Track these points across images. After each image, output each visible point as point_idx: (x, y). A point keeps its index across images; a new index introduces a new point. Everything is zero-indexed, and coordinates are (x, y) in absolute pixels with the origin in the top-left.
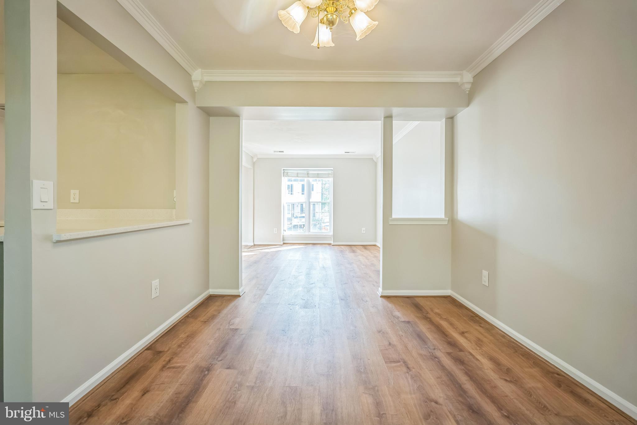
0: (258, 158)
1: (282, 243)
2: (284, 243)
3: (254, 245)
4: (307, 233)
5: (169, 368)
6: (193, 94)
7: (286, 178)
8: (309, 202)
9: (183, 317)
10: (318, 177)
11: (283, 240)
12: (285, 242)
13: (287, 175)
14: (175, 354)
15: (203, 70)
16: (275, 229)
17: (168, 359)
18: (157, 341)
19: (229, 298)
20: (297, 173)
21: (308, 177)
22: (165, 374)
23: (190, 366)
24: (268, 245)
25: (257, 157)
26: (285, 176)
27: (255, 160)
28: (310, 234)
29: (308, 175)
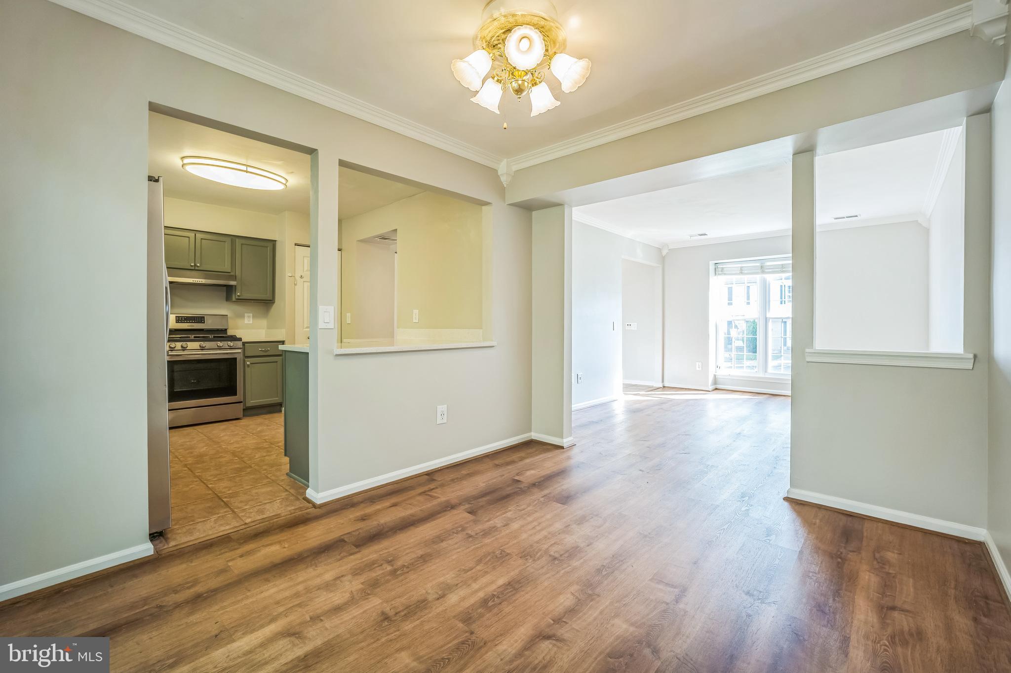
0: (669, 249)
1: (711, 388)
2: (716, 389)
3: (664, 387)
4: (761, 375)
5: (426, 495)
6: (501, 191)
7: (722, 279)
8: (766, 318)
9: (482, 456)
10: (783, 272)
11: (715, 382)
12: (719, 386)
13: (722, 271)
14: (442, 486)
15: (509, 160)
16: (697, 363)
17: (432, 488)
18: (440, 470)
19: (549, 447)
20: (741, 268)
21: (763, 272)
22: (421, 498)
23: (443, 499)
24: (686, 389)
25: (668, 247)
26: (719, 274)
27: (664, 252)
28: (767, 376)
29: (763, 269)
